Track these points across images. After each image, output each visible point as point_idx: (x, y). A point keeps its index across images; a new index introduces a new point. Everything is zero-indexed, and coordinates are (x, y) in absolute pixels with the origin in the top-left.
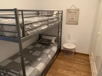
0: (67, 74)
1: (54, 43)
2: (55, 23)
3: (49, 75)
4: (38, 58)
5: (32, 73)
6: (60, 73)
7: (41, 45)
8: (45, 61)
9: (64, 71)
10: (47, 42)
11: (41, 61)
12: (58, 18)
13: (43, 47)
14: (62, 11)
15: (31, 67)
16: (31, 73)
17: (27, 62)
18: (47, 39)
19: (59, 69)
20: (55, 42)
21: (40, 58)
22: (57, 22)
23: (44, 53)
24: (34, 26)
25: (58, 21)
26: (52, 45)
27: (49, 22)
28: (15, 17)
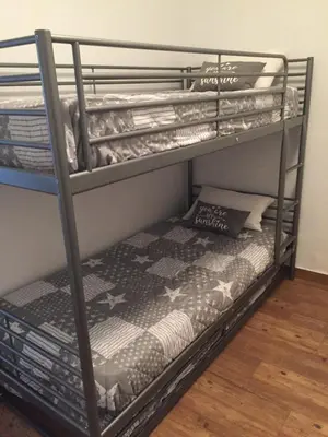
0: (305, 396)
1: (258, 227)
2: (264, 120)
3: (209, 382)
4: (168, 290)
5: (128, 349)
6: (268, 381)
7: (191, 234)
8: (199, 304)
9: (291, 375)
10: (221, 222)
11: (177, 305)
12: (283, 94)
13: (199, 240)
14: (310, 60)
15: (130, 321)
16: (122, 350)
17: (119, 299)
18: (223, 209)
19: (264, 364)
20: (262, 223)
21: (178, 290)
22: (276, 118)
23: (200, 269)
24: (136, 123)
25: (282, 110)
26: (246, 236)
27: (221, 112)
28: (38, 75)
